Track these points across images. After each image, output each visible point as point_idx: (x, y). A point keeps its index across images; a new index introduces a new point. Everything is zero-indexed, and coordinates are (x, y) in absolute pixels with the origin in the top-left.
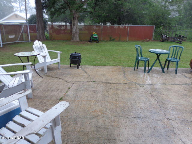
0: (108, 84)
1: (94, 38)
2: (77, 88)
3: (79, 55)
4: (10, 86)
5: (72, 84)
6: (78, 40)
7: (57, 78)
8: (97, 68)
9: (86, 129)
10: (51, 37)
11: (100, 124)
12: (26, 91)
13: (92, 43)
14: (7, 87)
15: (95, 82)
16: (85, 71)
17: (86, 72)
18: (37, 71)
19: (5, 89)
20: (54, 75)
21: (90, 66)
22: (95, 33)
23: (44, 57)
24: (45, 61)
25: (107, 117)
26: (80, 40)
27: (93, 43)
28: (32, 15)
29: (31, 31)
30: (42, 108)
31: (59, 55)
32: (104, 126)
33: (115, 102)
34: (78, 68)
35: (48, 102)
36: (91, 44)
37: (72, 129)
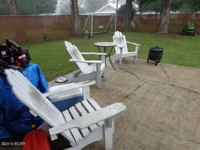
0: (192, 93)
1: (189, 30)
2: (148, 89)
3: (161, 50)
4: (85, 73)
5: (143, 83)
6: (166, 32)
7: (129, 72)
8: (182, 68)
9: (144, 141)
10: (136, 28)
11: (164, 142)
12: (91, 82)
13: (184, 36)
14: (82, 73)
15: (173, 87)
16: (164, 70)
17: (165, 72)
18: (113, 62)
19: (80, 75)
20: (128, 69)
21: (172, 65)
22: (191, 24)
23: (121, 49)
24: (121, 53)
25: (177, 137)
26: (169, 32)
27: (186, 36)
28: (122, 6)
29: (119, 22)
30: (106, 101)
31: (137, 48)
32: (168, 147)
33: (195, 120)
34: (156, 65)
35: (113, 96)
36: (182, 37)
37: (128, 134)
